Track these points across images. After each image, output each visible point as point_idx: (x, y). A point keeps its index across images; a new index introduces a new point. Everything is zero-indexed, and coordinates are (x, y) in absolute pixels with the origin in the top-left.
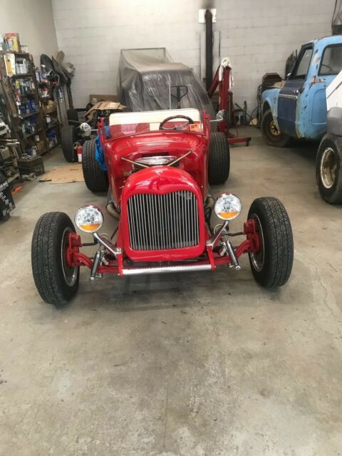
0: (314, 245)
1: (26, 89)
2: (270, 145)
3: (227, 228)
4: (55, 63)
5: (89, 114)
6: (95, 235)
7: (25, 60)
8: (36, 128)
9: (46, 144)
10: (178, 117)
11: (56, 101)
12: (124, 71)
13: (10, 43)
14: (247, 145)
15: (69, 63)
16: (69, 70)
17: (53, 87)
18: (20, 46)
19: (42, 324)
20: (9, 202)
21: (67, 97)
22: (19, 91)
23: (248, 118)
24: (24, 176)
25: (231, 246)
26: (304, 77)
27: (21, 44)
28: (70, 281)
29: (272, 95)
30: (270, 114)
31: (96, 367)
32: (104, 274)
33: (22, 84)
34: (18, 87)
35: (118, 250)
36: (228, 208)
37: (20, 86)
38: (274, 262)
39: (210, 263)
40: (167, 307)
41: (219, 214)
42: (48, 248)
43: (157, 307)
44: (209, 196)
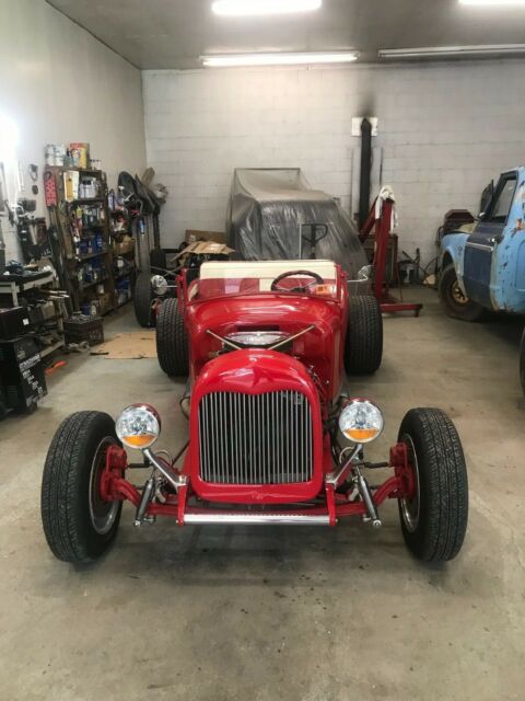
0: (510, 489)
1: (92, 219)
2: (453, 318)
3: (361, 455)
4: (138, 184)
5: (181, 258)
6: (147, 452)
7: (94, 179)
8: (100, 275)
9: (113, 298)
10: (300, 273)
11: (134, 236)
12: (238, 199)
13: (75, 156)
14: (417, 315)
15: (159, 185)
16: (159, 194)
17: (133, 217)
18: (89, 160)
19: (47, 596)
20: (39, 385)
21: (152, 231)
22: (81, 223)
23: (421, 273)
24: (71, 345)
25: (367, 486)
26: (503, 220)
27: (92, 158)
28: (103, 525)
29: (457, 242)
30: (453, 271)
31: (118, 687)
32: (158, 517)
33: (87, 212)
34: (80, 217)
35: (181, 479)
36: (362, 424)
37: (83, 215)
38: (434, 521)
39: (327, 514)
40: (255, 583)
41: (347, 431)
42: (69, 471)
43: (238, 582)
44: (344, 395)
